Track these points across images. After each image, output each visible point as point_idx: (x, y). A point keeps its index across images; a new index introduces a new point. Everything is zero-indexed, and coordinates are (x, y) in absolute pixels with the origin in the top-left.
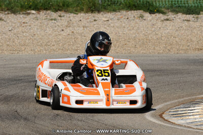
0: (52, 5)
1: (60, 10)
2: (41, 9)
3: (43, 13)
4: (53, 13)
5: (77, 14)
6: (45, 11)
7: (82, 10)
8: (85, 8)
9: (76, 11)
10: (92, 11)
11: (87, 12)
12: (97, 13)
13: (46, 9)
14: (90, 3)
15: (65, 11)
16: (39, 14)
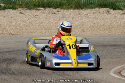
0: (53, 4)
1: (58, 8)
2: (46, 7)
3: (47, 9)
4: (54, 9)
5: (68, 10)
6: (49, 8)
7: (71, 8)
8: (73, 6)
9: (68, 8)
10: (78, 8)
11: (74, 9)
12: (80, 9)
13: (49, 7)
14: (76, 3)
15: (61, 8)
16: (45, 10)
